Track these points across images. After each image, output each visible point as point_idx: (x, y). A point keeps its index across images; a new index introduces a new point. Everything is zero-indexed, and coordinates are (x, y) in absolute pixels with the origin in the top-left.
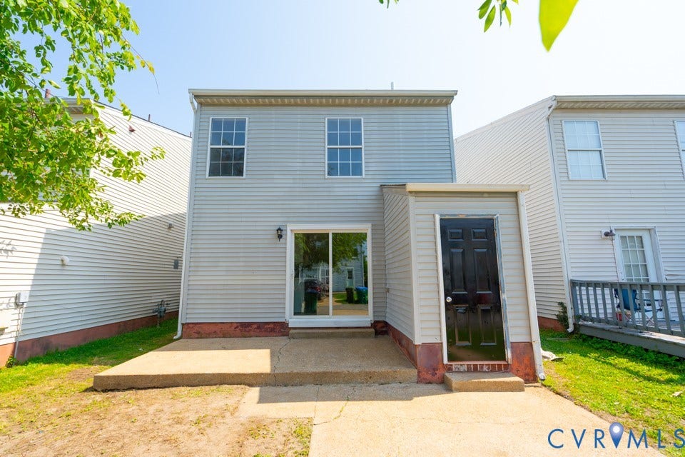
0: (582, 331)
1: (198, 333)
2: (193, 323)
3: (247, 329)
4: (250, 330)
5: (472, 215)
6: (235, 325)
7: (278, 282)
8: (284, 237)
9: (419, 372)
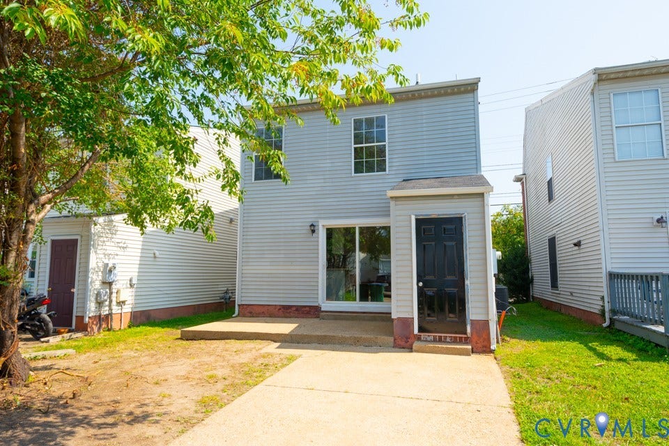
0: (617, 326)
1: (251, 313)
2: (246, 305)
3: (288, 311)
4: (290, 312)
5: (443, 215)
6: (279, 307)
7: (312, 272)
8: (316, 232)
9: (395, 340)
